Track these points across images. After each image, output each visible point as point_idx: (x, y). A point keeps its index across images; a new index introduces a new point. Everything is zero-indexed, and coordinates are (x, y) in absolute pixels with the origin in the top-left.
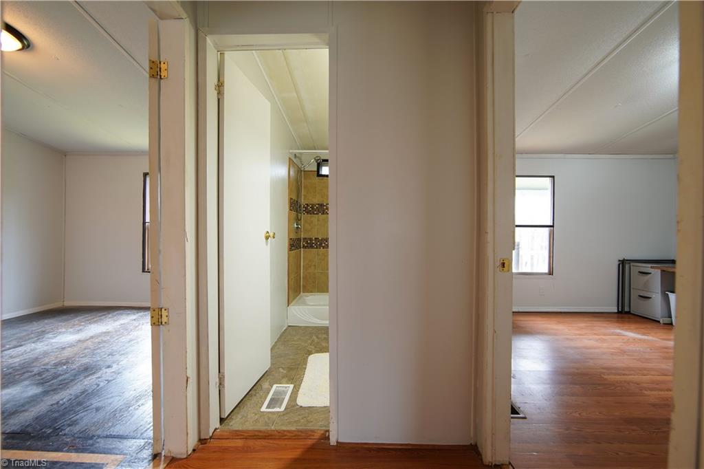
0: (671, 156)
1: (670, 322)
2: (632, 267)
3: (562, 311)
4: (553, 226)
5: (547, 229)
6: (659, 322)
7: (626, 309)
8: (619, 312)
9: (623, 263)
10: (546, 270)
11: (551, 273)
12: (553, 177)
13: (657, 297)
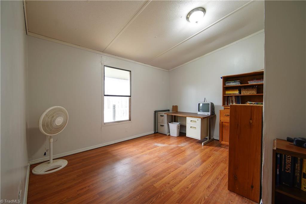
0: (168, 71)
1: (169, 135)
2: (158, 114)
3: (135, 137)
4: (130, 96)
5: (128, 98)
6: (166, 135)
7: (157, 131)
8: (155, 133)
9: (156, 112)
10: (128, 119)
11: (130, 120)
12: (130, 71)
13: (166, 125)
